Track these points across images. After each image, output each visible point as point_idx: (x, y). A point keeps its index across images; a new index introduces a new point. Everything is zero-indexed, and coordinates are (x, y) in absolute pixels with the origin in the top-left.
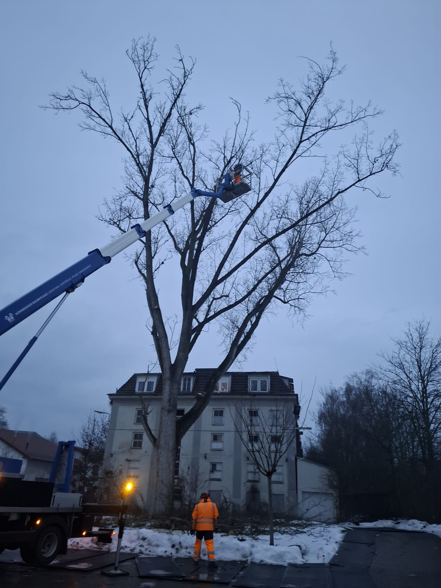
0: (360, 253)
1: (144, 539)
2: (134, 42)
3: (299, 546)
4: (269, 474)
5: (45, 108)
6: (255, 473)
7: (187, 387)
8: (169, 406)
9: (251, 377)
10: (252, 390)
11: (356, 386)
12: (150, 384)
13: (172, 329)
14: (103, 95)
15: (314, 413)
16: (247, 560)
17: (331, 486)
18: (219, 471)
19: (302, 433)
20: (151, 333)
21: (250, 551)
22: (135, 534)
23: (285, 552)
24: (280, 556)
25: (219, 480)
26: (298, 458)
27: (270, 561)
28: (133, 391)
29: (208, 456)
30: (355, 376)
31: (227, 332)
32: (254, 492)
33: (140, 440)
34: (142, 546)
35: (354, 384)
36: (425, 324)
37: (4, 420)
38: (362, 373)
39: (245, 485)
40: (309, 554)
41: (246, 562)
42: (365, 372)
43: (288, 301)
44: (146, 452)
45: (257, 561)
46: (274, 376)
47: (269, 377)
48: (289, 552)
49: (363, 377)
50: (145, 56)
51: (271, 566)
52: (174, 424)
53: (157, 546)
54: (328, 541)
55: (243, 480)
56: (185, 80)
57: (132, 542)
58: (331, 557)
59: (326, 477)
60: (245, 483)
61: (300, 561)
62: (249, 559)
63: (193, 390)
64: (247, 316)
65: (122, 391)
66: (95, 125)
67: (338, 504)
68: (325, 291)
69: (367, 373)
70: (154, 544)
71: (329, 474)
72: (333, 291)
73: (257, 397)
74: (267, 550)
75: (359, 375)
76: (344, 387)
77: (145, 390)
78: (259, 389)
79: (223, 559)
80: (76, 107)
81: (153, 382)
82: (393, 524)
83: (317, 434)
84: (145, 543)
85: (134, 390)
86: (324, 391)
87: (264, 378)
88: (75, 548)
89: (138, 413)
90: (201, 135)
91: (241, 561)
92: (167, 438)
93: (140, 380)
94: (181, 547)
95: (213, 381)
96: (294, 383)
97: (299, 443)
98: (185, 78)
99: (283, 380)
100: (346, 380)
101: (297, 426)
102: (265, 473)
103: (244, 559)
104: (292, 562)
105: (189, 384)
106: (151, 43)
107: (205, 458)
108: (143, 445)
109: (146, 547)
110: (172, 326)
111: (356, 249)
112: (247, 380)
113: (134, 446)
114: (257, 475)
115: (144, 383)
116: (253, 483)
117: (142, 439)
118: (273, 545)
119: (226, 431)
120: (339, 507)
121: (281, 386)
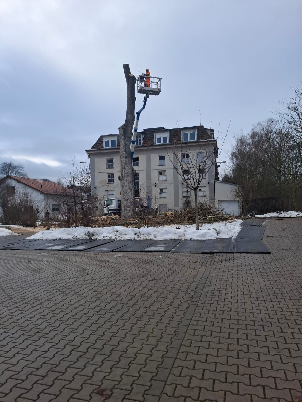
1: (117, 231)
3: (215, 229)
4: (195, 189)
6: (188, 192)
7: (138, 142)
8: (125, 153)
9: (183, 132)
10: (184, 140)
11: (260, 132)
12: (113, 142)
15: (228, 152)
16: (182, 239)
17: (238, 196)
18: (165, 193)
19: (219, 166)
21: (183, 234)
22: (111, 229)
23: (206, 233)
24: (203, 235)
25: (165, 198)
26: (216, 181)
27: (196, 238)
28: (102, 148)
29: (157, 185)
30: (260, 124)
32: (188, 203)
33: (112, 178)
34: (116, 235)
35: (258, 131)
37: (25, 173)
38: (265, 121)
39: (182, 200)
40: (221, 233)
42: (267, 120)
44: (117, 185)
45: (189, 239)
46: (200, 129)
47: (197, 130)
48: (208, 233)
49: (265, 125)
53: (126, 234)
55: (181, 196)
57: (110, 233)
59: (235, 191)
60: (181, 198)
61: (215, 237)
63: (143, 144)
65: (94, 148)
70: (123, 234)
71: (237, 189)
73: (188, 145)
74: (194, 232)
75: (262, 123)
76: (251, 133)
77: (110, 146)
78: (189, 140)
81: (115, 140)
82: (277, 214)
83: (230, 165)
84: (118, 234)
86: (236, 137)
88: (75, 239)
89: (108, 161)
91: (178, 239)
93: (105, 140)
94: (141, 234)
96: (215, 133)
97: (217, 173)
99: (207, 131)
100: (252, 128)
101: (216, 161)
102: (192, 189)
103: (180, 238)
104: (210, 238)
105: (140, 140)
107: (155, 186)
108: (114, 181)
109: (119, 235)
112: (181, 133)
113: (109, 182)
114: (189, 193)
115: (109, 141)
116: (187, 198)
117: (113, 177)
118: (198, 229)
119: (167, 169)
120: (242, 208)
121: (205, 135)
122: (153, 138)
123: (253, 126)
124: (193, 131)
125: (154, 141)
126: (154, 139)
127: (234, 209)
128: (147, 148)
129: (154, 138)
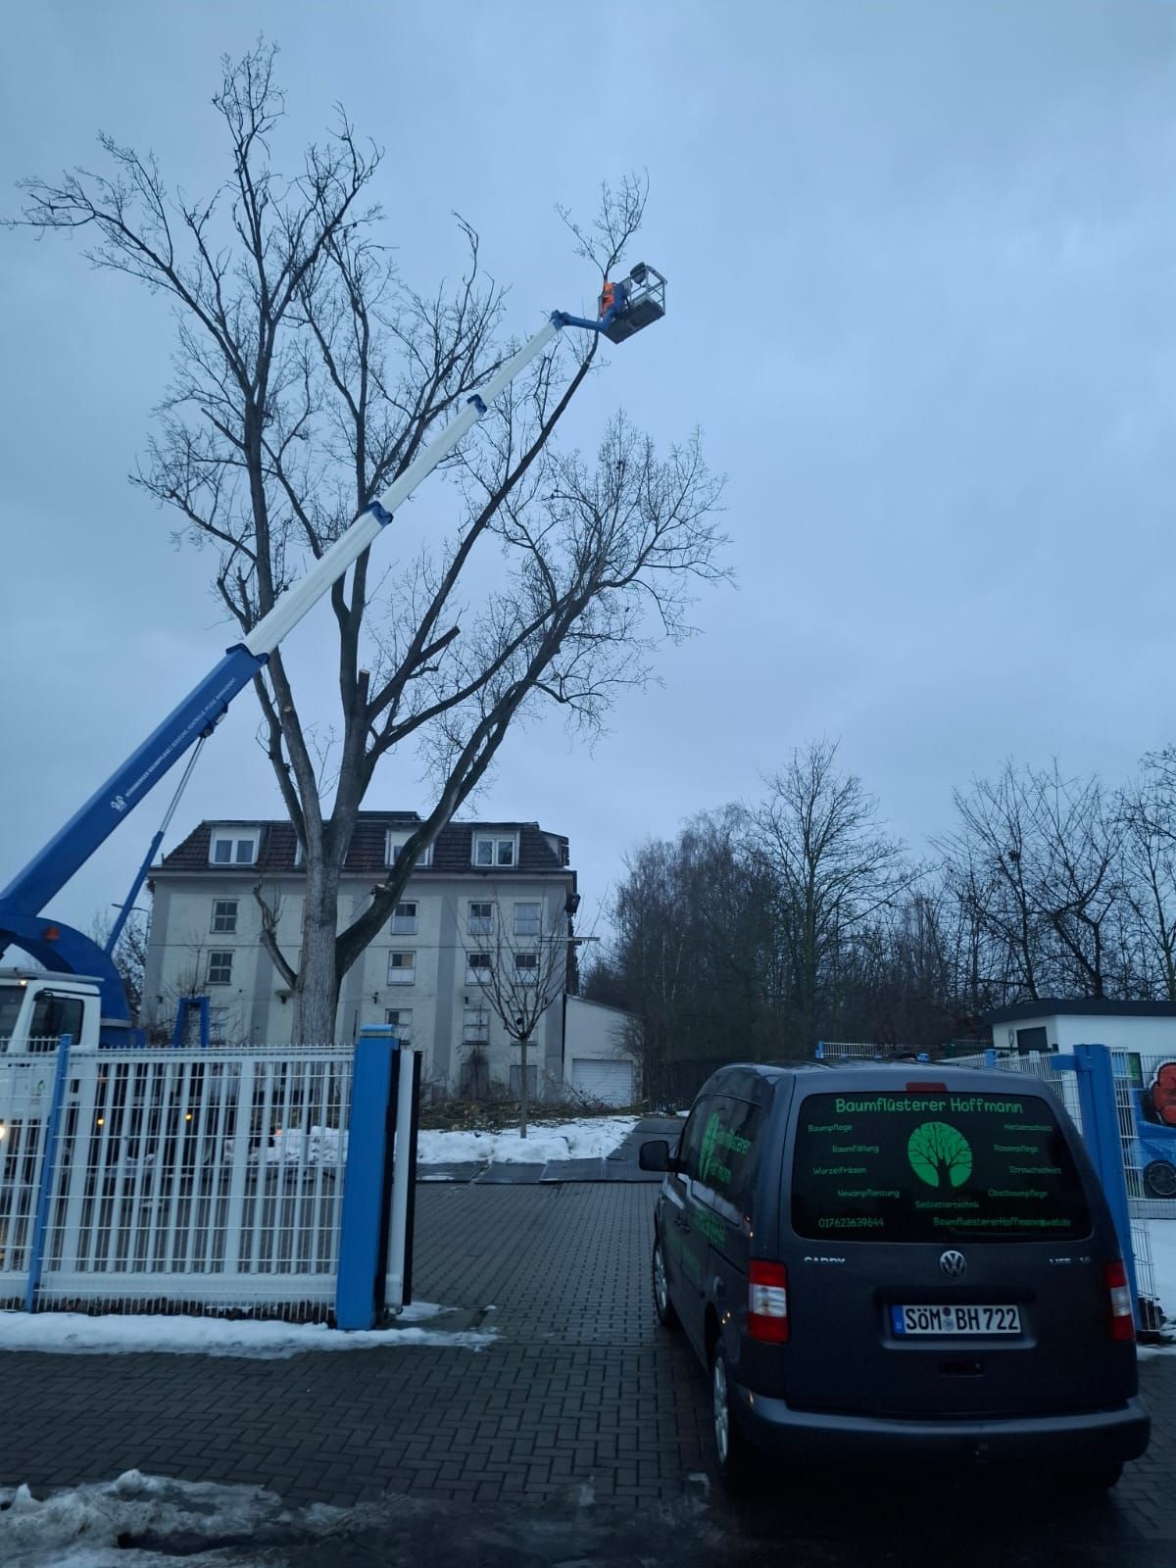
0: (724, 583)
2: (227, 63)
3: (566, 1138)
4: (523, 1036)
5: (11, 226)
6: (480, 1027)
8: (322, 912)
9: (478, 836)
10: (479, 862)
11: (704, 838)
12: (245, 847)
13: (323, 756)
14: (148, 189)
16: (488, 1160)
17: (630, 1046)
18: (406, 1025)
20: (267, 755)
21: (491, 1149)
23: (543, 1147)
24: (537, 1151)
26: (568, 995)
27: (521, 1159)
28: (203, 862)
29: (380, 997)
30: (704, 818)
31: (435, 755)
32: (477, 1063)
33: (226, 967)
35: (700, 832)
36: (826, 752)
38: (718, 811)
39: (459, 1052)
40: (579, 1147)
41: (486, 1162)
42: (724, 810)
43: (568, 698)
44: (241, 991)
45: (503, 1161)
46: (529, 833)
47: (518, 835)
48: (548, 1146)
49: (720, 822)
50: (253, 94)
51: (523, 1165)
52: (333, 947)
54: (609, 1132)
55: (456, 1041)
56: (356, 186)
58: (611, 1151)
59: (621, 1031)
60: (458, 1048)
61: (565, 1156)
62: (490, 1159)
64: (481, 724)
65: (175, 860)
66: (127, 260)
67: (640, 1079)
68: (643, 678)
69: (727, 812)
71: (628, 1024)
72: (659, 680)
73: (490, 877)
74: (517, 1145)
75: (710, 815)
77: (233, 860)
78: (495, 861)
79: (450, 1160)
80: (86, 221)
81: (252, 842)
85: (207, 860)
87: (505, 838)
89: (217, 908)
90: (381, 288)
91: (478, 1162)
92: (320, 973)
93: (217, 836)
95: (408, 859)
96: (571, 848)
97: (572, 961)
98: (356, 183)
99: (548, 839)
100: (684, 827)
101: (571, 927)
102: (517, 1035)
103: (483, 1159)
104: (554, 1158)
106: (266, 56)
107: (376, 1000)
108: (233, 977)
110: (323, 749)
111: (716, 574)
112: (470, 839)
113: (211, 979)
114: (484, 1030)
115: (229, 843)
116: (476, 1047)
117: (230, 964)
118: (523, 1135)
119: (420, 947)
120: (642, 1086)
121: (542, 853)
122: (381, 845)
123: (683, 823)
124: (508, 836)
125: (384, 855)
126: (384, 850)
127: (618, 1086)
128: (360, 876)
129: (384, 844)
